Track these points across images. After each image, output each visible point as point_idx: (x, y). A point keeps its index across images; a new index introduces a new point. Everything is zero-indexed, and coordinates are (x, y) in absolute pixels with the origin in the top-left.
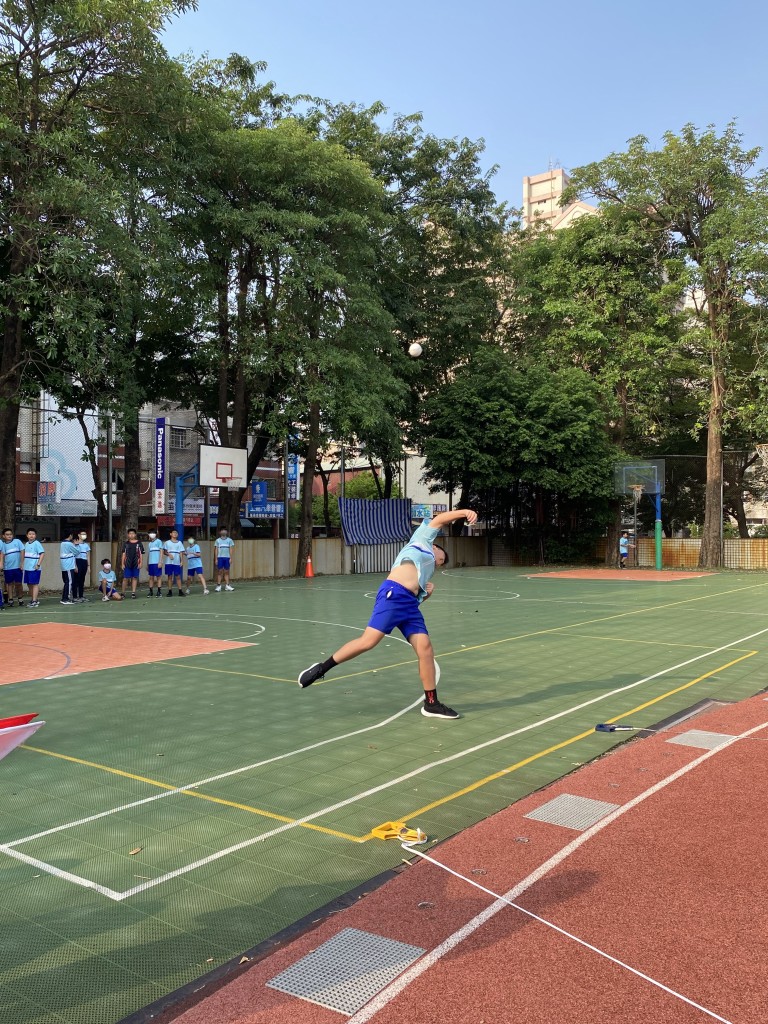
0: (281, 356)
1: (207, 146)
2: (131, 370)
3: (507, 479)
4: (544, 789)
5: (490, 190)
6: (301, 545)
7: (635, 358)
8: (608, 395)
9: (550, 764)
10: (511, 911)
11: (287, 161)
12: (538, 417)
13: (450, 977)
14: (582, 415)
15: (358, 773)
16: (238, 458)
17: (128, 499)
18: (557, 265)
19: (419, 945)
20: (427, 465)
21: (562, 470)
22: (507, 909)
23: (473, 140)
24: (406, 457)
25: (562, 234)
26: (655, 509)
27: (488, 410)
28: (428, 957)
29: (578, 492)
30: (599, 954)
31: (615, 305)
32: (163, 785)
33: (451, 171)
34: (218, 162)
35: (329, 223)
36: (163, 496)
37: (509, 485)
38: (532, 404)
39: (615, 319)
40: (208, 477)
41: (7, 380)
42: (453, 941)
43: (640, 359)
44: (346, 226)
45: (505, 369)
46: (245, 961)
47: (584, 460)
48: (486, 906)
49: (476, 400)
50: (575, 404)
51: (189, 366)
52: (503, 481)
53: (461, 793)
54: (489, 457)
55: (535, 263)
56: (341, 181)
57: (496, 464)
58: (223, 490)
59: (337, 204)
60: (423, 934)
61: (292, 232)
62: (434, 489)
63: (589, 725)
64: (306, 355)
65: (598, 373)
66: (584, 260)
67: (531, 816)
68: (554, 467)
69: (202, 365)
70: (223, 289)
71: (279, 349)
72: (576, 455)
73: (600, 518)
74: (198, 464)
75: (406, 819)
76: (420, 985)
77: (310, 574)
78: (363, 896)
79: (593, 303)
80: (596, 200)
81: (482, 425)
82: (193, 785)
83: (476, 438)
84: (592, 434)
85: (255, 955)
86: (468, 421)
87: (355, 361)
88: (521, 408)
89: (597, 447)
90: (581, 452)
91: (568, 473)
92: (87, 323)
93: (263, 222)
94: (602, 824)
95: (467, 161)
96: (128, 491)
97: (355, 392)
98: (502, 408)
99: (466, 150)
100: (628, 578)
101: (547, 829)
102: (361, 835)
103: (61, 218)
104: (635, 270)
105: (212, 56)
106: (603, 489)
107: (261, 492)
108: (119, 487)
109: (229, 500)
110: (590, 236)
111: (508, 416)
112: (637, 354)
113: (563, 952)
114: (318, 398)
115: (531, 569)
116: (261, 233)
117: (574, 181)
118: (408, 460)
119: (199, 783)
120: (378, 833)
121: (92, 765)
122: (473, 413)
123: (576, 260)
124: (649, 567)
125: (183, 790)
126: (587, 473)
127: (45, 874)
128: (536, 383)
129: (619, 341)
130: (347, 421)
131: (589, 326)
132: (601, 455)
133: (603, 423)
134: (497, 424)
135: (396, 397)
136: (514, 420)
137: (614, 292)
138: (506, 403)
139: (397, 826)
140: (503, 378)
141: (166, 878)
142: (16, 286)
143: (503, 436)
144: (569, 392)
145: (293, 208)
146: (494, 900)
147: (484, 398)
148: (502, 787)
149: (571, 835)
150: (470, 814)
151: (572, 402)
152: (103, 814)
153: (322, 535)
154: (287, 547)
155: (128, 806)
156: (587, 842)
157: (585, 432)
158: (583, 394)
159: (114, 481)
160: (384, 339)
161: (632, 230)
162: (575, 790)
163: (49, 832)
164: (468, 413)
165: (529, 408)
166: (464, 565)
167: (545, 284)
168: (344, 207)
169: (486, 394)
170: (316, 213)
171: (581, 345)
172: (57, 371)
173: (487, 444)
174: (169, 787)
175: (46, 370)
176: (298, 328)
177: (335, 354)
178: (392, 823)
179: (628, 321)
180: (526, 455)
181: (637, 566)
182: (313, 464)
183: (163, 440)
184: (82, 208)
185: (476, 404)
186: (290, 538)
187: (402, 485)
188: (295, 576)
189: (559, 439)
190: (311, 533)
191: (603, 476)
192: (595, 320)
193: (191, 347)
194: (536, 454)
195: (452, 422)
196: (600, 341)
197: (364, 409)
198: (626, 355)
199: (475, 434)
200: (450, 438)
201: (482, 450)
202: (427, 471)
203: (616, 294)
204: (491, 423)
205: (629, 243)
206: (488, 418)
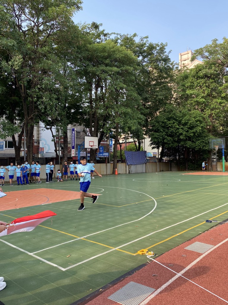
0: (107, 110)
1: (85, 49)
2: (65, 115)
3: (176, 144)
4: (190, 240)
5: (169, 58)
6: (114, 165)
7: (215, 107)
8: (207, 118)
9: (191, 232)
10: (181, 278)
11: (109, 52)
12: (185, 125)
13: (163, 298)
14: (199, 125)
15: (133, 234)
16: (95, 140)
17: (64, 152)
18: (190, 79)
19: (153, 288)
20: (151, 141)
21: (193, 142)
22: (180, 277)
23: (164, 43)
24: (144, 138)
25: (191, 70)
26: (222, 153)
27: (170, 124)
28: (156, 291)
29: (198, 148)
30: (210, 293)
31: (208, 91)
32: (76, 237)
33: (157, 52)
34: (89, 54)
35: (121, 70)
36: (74, 151)
37: (176, 146)
38: (183, 122)
39: (208, 95)
40: (87, 146)
41: (30, 119)
42: (164, 287)
43: (216, 107)
44: (126, 71)
45: (175, 111)
46: (101, 291)
47: (200, 138)
48: (174, 276)
49: (166, 121)
50: (197, 121)
51: (81, 113)
52: (174, 145)
53: (164, 241)
54: (170, 138)
55: (183, 79)
56: (125, 57)
57: (172, 140)
58: (91, 149)
59: (123, 64)
60: (154, 284)
61: (110, 73)
62: (153, 148)
63: (203, 220)
64: (115, 109)
65: (204, 112)
66: (198, 78)
67: (187, 248)
68: (190, 141)
69: (84, 113)
70: (91, 90)
71: (107, 108)
72: (197, 137)
73: (205, 156)
74: (84, 142)
75: (148, 248)
76: (154, 300)
77: (116, 174)
78: (136, 272)
79: (202, 90)
80: (202, 59)
81: (168, 128)
82: (84, 237)
84: (202, 130)
85: (104, 289)
86: (163, 127)
87: (129, 110)
88: (180, 123)
89: (204, 134)
90: (199, 136)
91: (195, 142)
92: (53, 102)
93: (102, 71)
94: (209, 252)
95: (162, 50)
96: (64, 150)
97: (129, 120)
98: (174, 123)
99: (162, 46)
100: (214, 175)
101: (192, 252)
102: (135, 253)
103: (45, 72)
104: (214, 80)
105: (87, 23)
106: (206, 147)
107: (102, 149)
108: (62, 148)
109: (93, 152)
110: (200, 70)
111: (176, 125)
112: (216, 105)
113: (198, 292)
114: (118, 121)
115: (184, 172)
116: (101, 74)
117: (195, 54)
118: (145, 139)
119: (86, 236)
120: (139, 253)
121: (56, 230)
122: (165, 125)
123: (196, 78)
124: (221, 171)
125: (81, 238)
126: (201, 142)
127: (43, 262)
129: (210, 102)
130: (127, 128)
131: (200, 97)
132: (205, 137)
133: (206, 127)
134: (172, 128)
135: (142, 121)
136: (178, 127)
137: (208, 87)
138: (175, 121)
139: (145, 250)
140: (174, 114)
141: (77, 264)
142: (33, 92)
143: (174, 131)
144: (194, 118)
145: (111, 66)
146: (176, 274)
148: (177, 239)
149: (199, 255)
150: (168, 247)
151: (195, 121)
152: (59, 245)
153: (120, 162)
154: (110, 166)
155: (66, 243)
156: (204, 257)
157: (200, 130)
158: (199, 118)
159: (60, 147)
160: (138, 103)
161: (213, 68)
162: (200, 241)
163: (44, 250)
164: (163, 125)
165: (182, 123)
166: (163, 171)
167: (186, 85)
168: (125, 65)
169: (169, 119)
170: (117, 67)
171: (198, 103)
172: (44, 116)
173: (169, 134)
174: (77, 237)
175: (41, 116)
176: (112, 101)
177: (123, 108)
178: (144, 250)
179: (213, 96)
180: (181, 137)
181: (217, 171)
182: (117, 141)
183: (74, 135)
184: (51, 69)
185: (166, 122)
186: (110, 163)
187: (144, 147)
188: (112, 174)
189: (192, 132)
190: (117, 161)
191: (206, 143)
192: (202, 96)
193: (82, 108)
194: (185, 137)
195: (158, 128)
196: (204, 102)
197: (132, 125)
198: (212, 106)
199: (166, 131)
200: (158, 132)
201: (168, 136)
202: (151, 142)
203: (209, 87)
204: (171, 127)
205: (213, 72)
206: (170, 126)
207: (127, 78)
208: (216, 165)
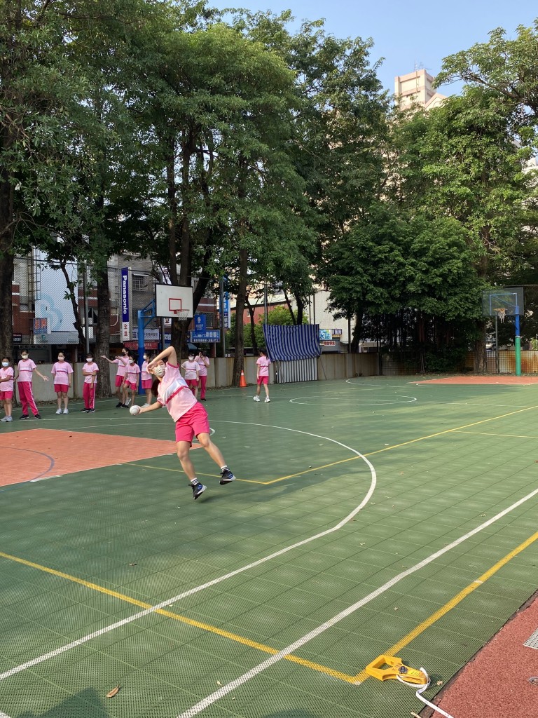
0: (218, 213)
1: (155, 46)
2: (101, 224)
3: (395, 307)
5: (377, 78)
6: (236, 362)
7: (497, 209)
8: (475, 239)
11: (221, 54)
12: (421, 256)
14: (456, 254)
15: (330, 586)
16: (186, 294)
17: (101, 329)
18: (433, 135)
20: (331, 298)
21: (440, 298)
23: (364, 40)
24: (314, 292)
25: (434, 112)
26: (513, 327)
27: (380, 252)
29: (454, 315)
31: (479, 166)
32: (137, 602)
33: (346, 63)
34: (164, 59)
35: (253, 105)
36: (128, 327)
37: (397, 312)
38: (416, 246)
39: (478, 178)
40: (162, 310)
41: (3, 236)
43: (501, 210)
44: (267, 108)
45: (394, 218)
47: (457, 290)
49: (371, 244)
50: (450, 245)
51: (144, 226)
52: (393, 309)
53: (443, 611)
54: (381, 290)
55: (413, 136)
56: (263, 70)
57: (387, 295)
58: (175, 320)
59: (259, 89)
61: (225, 111)
62: (337, 317)
64: (238, 211)
65: (467, 221)
66: (453, 132)
68: (434, 296)
69: (154, 224)
70: (170, 160)
71: (217, 207)
72: (451, 286)
73: (470, 336)
74: (155, 300)
77: (243, 385)
79: (461, 166)
80: (463, 83)
81: (376, 264)
82: (165, 604)
83: (371, 275)
84: (464, 269)
86: (364, 261)
87: (277, 214)
88: (406, 251)
89: (468, 279)
90: (455, 283)
91: (445, 300)
92: (65, 186)
93: (202, 105)
95: (358, 57)
96: (101, 322)
97: (277, 239)
98: (392, 250)
99: (358, 47)
100: (497, 383)
102: (355, 674)
106: (473, 313)
107: (202, 323)
108: (95, 321)
109: (179, 328)
110: (459, 112)
111: (397, 256)
112: (498, 205)
115: (415, 377)
116: (201, 113)
117: (446, 67)
118: (316, 295)
119: (173, 600)
122: (368, 255)
123: (446, 132)
124: (508, 374)
125: (156, 609)
128: (418, 229)
129: (483, 195)
130: (272, 263)
131: (459, 183)
132: (471, 286)
133: (473, 261)
134: (387, 263)
135: (309, 242)
136: (402, 260)
137: (478, 156)
138: (394, 246)
139: (392, 660)
140: (392, 226)
143: (392, 272)
144: (444, 236)
145: (226, 94)
147: (376, 243)
150: (464, 642)
151: (448, 244)
152: (77, 642)
153: (247, 355)
154: (225, 364)
157: (458, 268)
158: (457, 237)
159: (90, 316)
160: (298, 197)
161: (494, 105)
164: (364, 255)
165: (413, 249)
166: (361, 375)
167: (422, 152)
168: (266, 91)
169: (378, 240)
170: (243, 96)
171: (452, 200)
172: (42, 227)
173: (380, 279)
174: (143, 605)
175: (34, 227)
176: (231, 190)
177: (261, 209)
178: (385, 656)
179: (490, 179)
180: (411, 288)
181: (498, 373)
182: (242, 299)
183: (127, 285)
184: (58, 93)
185: (371, 247)
186: (227, 358)
187: (312, 317)
188: (231, 386)
189: (438, 274)
190: (243, 353)
191: (473, 302)
192: (464, 179)
193: (146, 211)
194: (419, 286)
195: (351, 262)
196: (468, 195)
197: (284, 253)
198: (489, 207)
199: (370, 271)
200: (350, 276)
201: (376, 284)
202: (332, 302)
203: (478, 158)
204: (384, 263)
205: (492, 114)
206: (380, 258)
207: (271, 127)
208: (497, 358)
